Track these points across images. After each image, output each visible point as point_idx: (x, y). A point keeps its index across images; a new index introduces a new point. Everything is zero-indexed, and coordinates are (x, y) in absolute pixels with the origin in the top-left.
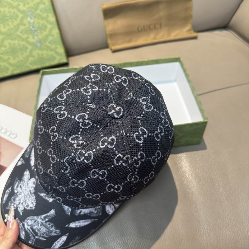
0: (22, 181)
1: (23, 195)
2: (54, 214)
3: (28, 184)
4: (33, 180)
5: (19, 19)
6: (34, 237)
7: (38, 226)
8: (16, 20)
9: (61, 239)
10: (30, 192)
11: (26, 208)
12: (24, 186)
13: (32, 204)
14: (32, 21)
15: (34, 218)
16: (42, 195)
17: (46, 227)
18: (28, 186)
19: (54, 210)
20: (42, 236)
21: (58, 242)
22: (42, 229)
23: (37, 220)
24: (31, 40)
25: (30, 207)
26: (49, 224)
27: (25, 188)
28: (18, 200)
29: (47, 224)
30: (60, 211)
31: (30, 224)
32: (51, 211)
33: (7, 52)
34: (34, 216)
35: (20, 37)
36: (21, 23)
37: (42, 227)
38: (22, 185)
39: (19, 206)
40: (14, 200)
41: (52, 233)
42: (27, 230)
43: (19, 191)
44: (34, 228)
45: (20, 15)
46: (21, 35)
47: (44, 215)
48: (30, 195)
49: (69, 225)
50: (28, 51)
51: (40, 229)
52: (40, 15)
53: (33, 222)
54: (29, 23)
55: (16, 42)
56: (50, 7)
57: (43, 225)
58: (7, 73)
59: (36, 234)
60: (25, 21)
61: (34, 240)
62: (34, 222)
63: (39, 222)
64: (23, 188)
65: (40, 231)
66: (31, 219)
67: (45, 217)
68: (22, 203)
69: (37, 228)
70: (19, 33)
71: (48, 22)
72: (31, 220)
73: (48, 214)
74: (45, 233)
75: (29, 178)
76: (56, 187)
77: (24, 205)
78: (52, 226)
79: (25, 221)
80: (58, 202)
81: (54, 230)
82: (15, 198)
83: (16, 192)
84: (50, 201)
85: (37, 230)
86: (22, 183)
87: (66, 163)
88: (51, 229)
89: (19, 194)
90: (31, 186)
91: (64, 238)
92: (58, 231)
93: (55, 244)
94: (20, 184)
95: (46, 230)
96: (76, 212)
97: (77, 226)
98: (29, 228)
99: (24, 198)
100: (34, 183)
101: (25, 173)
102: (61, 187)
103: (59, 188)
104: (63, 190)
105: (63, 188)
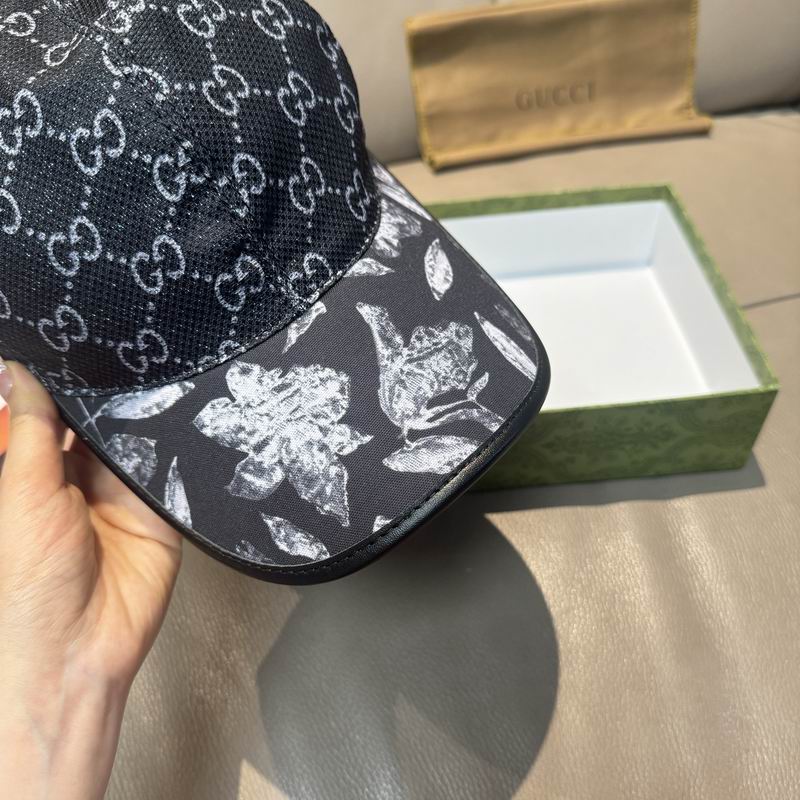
0: (242, 442)
1: (289, 431)
2: (378, 310)
3: (248, 405)
4: (234, 378)
6: (471, 405)
7: (422, 375)
9: (497, 341)
10: (279, 389)
11: (344, 412)
12: (258, 425)
13: (329, 383)
15: (387, 384)
16: (293, 335)
17: (431, 354)
18: (258, 401)
19: (360, 306)
20: (468, 380)
21: (504, 349)
22: (436, 368)
23: (396, 376)
25: (339, 396)
26: (419, 339)
27: (265, 418)
28: (313, 456)
29: (418, 345)
30: (370, 289)
31: (411, 406)
32: (366, 318)
34: (377, 385)
37: (430, 366)
38: (254, 441)
39: (334, 449)
40: (310, 481)
41: (460, 347)
42: (437, 423)
43: (276, 460)
44: (430, 395)
47: (379, 344)
48: (291, 390)
49: (439, 294)
51: (437, 375)
53: (404, 393)
57: (423, 358)
59: (455, 395)
61: (485, 409)
62: (405, 388)
63: (406, 369)
64: (263, 429)
65: (446, 378)
66: (391, 400)
67: (388, 342)
68: (324, 430)
69: (432, 385)
72: (395, 399)
73: (375, 328)
74: (457, 366)
75: (227, 400)
76: (241, 204)
77: (333, 423)
78: (431, 335)
79: (396, 423)
80: (330, 287)
81: (448, 333)
82: (305, 478)
83: (278, 475)
84: (324, 310)
85: (439, 386)
86: (246, 443)
87: (127, 70)
88: (444, 341)
89: (289, 452)
90: (258, 386)
91: (491, 330)
92: (453, 326)
93: (514, 363)
94: (251, 454)
95: (445, 356)
96: (382, 251)
97: (447, 280)
98: (429, 414)
99: (302, 425)
100: (245, 372)
101: (208, 432)
102: (241, 170)
103: (250, 196)
104: (255, 170)
105: (245, 166)
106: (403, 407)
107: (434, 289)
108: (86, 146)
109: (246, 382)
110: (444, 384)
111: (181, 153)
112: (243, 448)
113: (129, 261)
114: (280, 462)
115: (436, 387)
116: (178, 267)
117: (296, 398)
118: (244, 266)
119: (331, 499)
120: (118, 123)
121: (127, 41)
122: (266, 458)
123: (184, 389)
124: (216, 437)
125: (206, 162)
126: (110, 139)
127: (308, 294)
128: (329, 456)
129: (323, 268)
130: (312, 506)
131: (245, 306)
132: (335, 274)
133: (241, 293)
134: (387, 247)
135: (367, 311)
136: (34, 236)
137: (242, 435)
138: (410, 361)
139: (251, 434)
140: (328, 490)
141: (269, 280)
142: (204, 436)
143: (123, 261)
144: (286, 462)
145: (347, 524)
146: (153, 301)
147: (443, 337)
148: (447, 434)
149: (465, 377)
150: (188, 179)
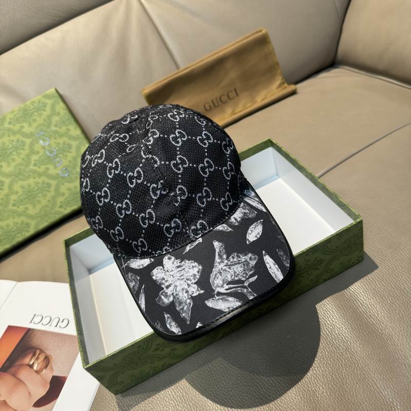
1: (178, 283)
2: (221, 244)
3: (168, 271)
4: (166, 260)
6: (245, 287)
7: (229, 272)
9: (268, 263)
10: (178, 267)
11: (197, 280)
12: (169, 279)
13: (195, 268)
15: (215, 272)
16: (188, 248)
17: (236, 264)
18: (171, 270)
19: (215, 242)
20: (247, 277)
21: (270, 268)
22: (235, 270)
23: (219, 270)
25: (197, 274)
26: (233, 258)
27: (172, 277)
28: (183, 294)
29: (232, 260)
30: (221, 236)
31: (221, 283)
32: (215, 246)
34: (211, 272)
38: (167, 284)
39: (190, 293)
40: (180, 303)
41: (249, 263)
42: (228, 291)
43: (171, 293)
44: (230, 280)
47: (217, 257)
48: (182, 268)
49: (249, 241)
51: (235, 272)
53: (220, 277)
57: (232, 265)
59: (240, 282)
61: (250, 290)
62: (221, 275)
63: (224, 268)
64: (170, 281)
65: (238, 274)
66: (214, 279)
67: (220, 256)
68: (189, 285)
72: (216, 279)
73: (217, 251)
74: (245, 271)
75: (162, 267)
76: (177, 202)
77: (192, 283)
78: (238, 257)
79: (214, 288)
80: (206, 233)
81: (246, 257)
82: (179, 302)
83: (171, 299)
84: (201, 241)
85: (234, 277)
86: (164, 285)
87: (147, 156)
88: (243, 260)
89: (176, 291)
90: (172, 265)
91: (268, 260)
92: (250, 255)
93: (272, 274)
94: (165, 289)
95: (241, 266)
96: (231, 222)
97: (256, 236)
98: (227, 287)
99: (182, 282)
100: (169, 259)
101: (154, 278)
102: (179, 191)
103: (181, 199)
104: (184, 191)
105: (180, 189)
106: (218, 283)
107: (248, 240)
108: (131, 178)
109: (169, 262)
110: (237, 276)
111: (159, 184)
112: (163, 286)
113: (139, 215)
114: (173, 294)
115: (233, 277)
116: (153, 220)
117: (183, 271)
118: (175, 222)
119: (185, 312)
120: (142, 172)
121: (150, 147)
122: (169, 291)
123: (151, 261)
124: (156, 280)
125: (167, 187)
126: (139, 177)
127: (197, 235)
128: (188, 295)
129: (205, 226)
130: (180, 313)
131: (173, 235)
132: (209, 228)
133: (172, 231)
134: (234, 221)
135: (216, 244)
136: (113, 204)
137: (164, 281)
138: (226, 265)
139: (166, 281)
140: (185, 308)
141: (183, 228)
142: (153, 279)
143: (137, 215)
144: (175, 294)
145: (188, 323)
146: (144, 229)
147: (243, 258)
148: (231, 296)
149: (246, 276)
150: (161, 192)
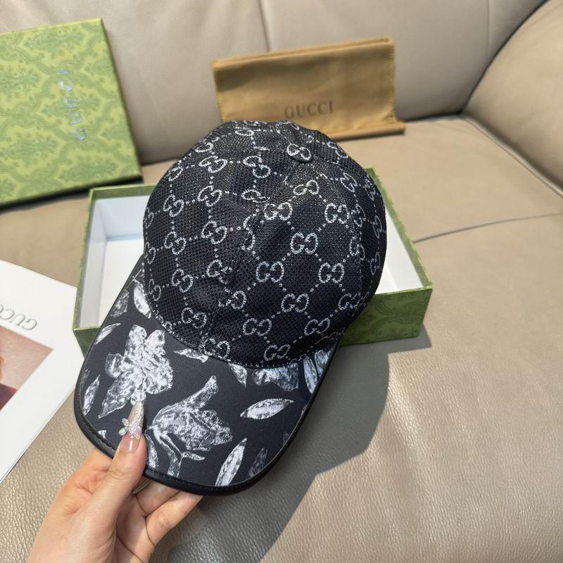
0: (128, 350)
1: (137, 371)
2: (216, 387)
3: (145, 346)
4: (157, 333)
5: (40, 84)
6: (179, 456)
7: (186, 424)
8: (34, 85)
9: (233, 457)
10: (156, 358)
11: (152, 393)
12: (137, 355)
13: (165, 380)
14: (69, 88)
15: (174, 408)
16: (184, 352)
17: (201, 424)
18: (148, 350)
19: (213, 378)
20: (194, 449)
21: (229, 463)
22: (193, 430)
23: (180, 411)
24: (65, 127)
25: (159, 387)
26: (208, 415)
27: (141, 357)
28: (127, 387)
29: (203, 416)
30: (227, 379)
31: (166, 425)
32: (208, 383)
33: (13, 152)
34: (172, 403)
35: (41, 120)
36: (46, 93)
37: (194, 426)
38: (130, 356)
39: (133, 396)
40: (116, 391)
41: (214, 438)
42: (161, 442)
43: (123, 370)
44: (176, 432)
45: (45, 77)
46: (45, 116)
47: (195, 396)
48: (157, 363)
49: (246, 414)
50: (58, 150)
51: (190, 432)
52: (85, 78)
53: (172, 419)
54: (63, 92)
55: (33, 131)
56: (108, 62)
57: (197, 422)
58: (9, 195)
59: (182, 446)
60: (54, 90)
61: (180, 464)
62: (175, 418)
63: (186, 414)
64: (135, 359)
65: (190, 437)
66: (165, 414)
67: (198, 400)
68: (141, 387)
69: (182, 431)
70: (39, 113)
71: (102, 91)
72: (167, 416)
73: (204, 390)
74: (201, 440)
75: (146, 336)
76: (224, 302)
77: (145, 390)
78: (214, 420)
79: (154, 421)
80: (219, 359)
81: (220, 428)
82: (117, 388)
83: (116, 375)
84: (204, 361)
85: (183, 436)
86: (128, 353)
87: (248, 229)
88: (213, 428)
89: (127, 375)
90: (154, 347)
91: (238, 453)
92: (226, 430)
93: (221, 471)
94: (124, 358)
95: (203, 432)
96: (256, 376)
97: (261, 415)
98: (165, 436)
99: (141, 376)
100: (160, 338)
101: (131, 333)
102: (237, 296)
103: (230, 304)
104: (242, 302)
105: (240, 296)
106: (164, 422)
107: (247, 411)
108: (211, 228)
109: (155, 341)
110: (186, 438)
111: (226, 268)
112: (126, 353)
113: (179, 267)
114: (122, 373)
115: (182, 434)
116: (184, 290)
117: (153, 367)
118: (201, 316)
119: (110, 405)
120: (225, 237)
121: (262, 222)
122: (124, 366)
123: (148, 314)
124: (129, 338)
125: (229, 280)
128: (129, 395)
130: (105, 397)
131: (187, 325)
132: (227, 358)
133: (190, 321)
134: (260, 377)
135: (212, 382)
137: (131, 350)
138: (191, 415)
139: (133, 354)
140: (113, 402)
141: (203, 329)
142: (129, 332)
143: (177, 265)
144: (123, 376)
145: (100, 417)
146: (170, 285)
147: (216, 426)
148: (157, 449)
149: (195, 447)
150: (219, 276)
